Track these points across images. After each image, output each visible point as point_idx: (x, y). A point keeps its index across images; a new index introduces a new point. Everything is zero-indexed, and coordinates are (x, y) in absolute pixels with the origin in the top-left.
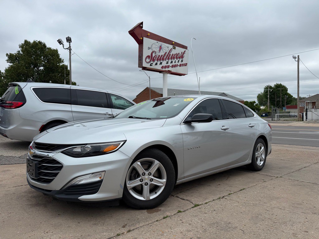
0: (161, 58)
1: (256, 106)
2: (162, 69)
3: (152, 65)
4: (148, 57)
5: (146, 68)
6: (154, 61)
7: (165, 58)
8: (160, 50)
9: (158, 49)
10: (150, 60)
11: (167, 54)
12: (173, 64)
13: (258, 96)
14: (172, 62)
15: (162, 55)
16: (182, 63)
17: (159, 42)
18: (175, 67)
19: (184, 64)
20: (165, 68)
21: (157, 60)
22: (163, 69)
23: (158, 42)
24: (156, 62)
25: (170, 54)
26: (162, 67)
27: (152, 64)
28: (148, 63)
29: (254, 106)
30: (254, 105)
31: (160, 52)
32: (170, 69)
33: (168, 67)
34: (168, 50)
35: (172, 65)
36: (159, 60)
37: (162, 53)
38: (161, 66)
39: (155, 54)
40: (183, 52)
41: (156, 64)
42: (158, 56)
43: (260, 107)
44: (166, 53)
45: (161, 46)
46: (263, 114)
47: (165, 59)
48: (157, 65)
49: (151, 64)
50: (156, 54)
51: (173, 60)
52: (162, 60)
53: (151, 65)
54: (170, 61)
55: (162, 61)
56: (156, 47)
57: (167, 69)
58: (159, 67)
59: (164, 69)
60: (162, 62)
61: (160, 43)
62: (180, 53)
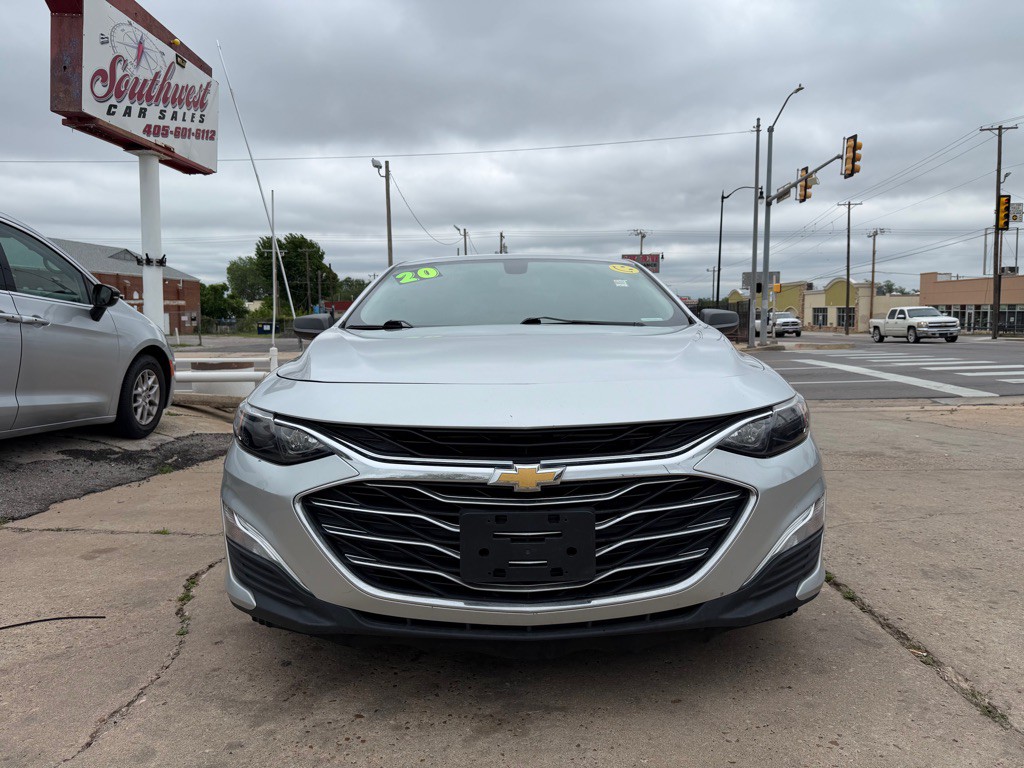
0: (143, 93)
1: (231, 301)
2: (145, 136)
3: (114, 113)
4: (100, 73)
5: (91, 119)
6: (119, 95)
7: (154, 93)
8: (139, 58)
9: (134, 52)
10: (107, 89)
11: (161, 80)
12: (179, 123)
13: (229, 269)
14: (174, 117)
15: (145, 81)
16: (202, 127)
17: (135, 24)
18: (184, 137)
19: (208, 131)
20: (156, 134)
21: (131, 98)
22: (148, 138)
23: (132, 22)
24: (126, 102)
25: (169, 84)
26: (147, 130)
27: (113, 110)
28: (101, 99)
29: (225, 300)
30: (225, 296)
31: (138, 64)
32: (170, 141)
33: (165, 132)
34: (161, 63)
35: (177, 128)
36: (136, 98)
37: (144, 73)
38: (143, 123)
39: (124, 69)
40: (204, 86)
41: (128, 112)
42: (132, 80)
43: (243, 304)
44: (157, 74)
45: (140, 43)
46: (263, 324)
47: (156, 100)
48: (129, 116)
49: (111, 106)
50: (129, 73)
51: (177, 109)
52: (148, 100)
53: (110, 113)
54: (170, 110)
55: (144, 105)
56: (128, 40)
57: (161, 141)
58: (134, 127)
59: (152, 139)
60: (146, 110)
61: (140, 31)
62: (197, 89)
